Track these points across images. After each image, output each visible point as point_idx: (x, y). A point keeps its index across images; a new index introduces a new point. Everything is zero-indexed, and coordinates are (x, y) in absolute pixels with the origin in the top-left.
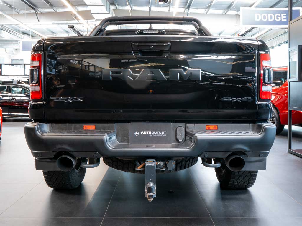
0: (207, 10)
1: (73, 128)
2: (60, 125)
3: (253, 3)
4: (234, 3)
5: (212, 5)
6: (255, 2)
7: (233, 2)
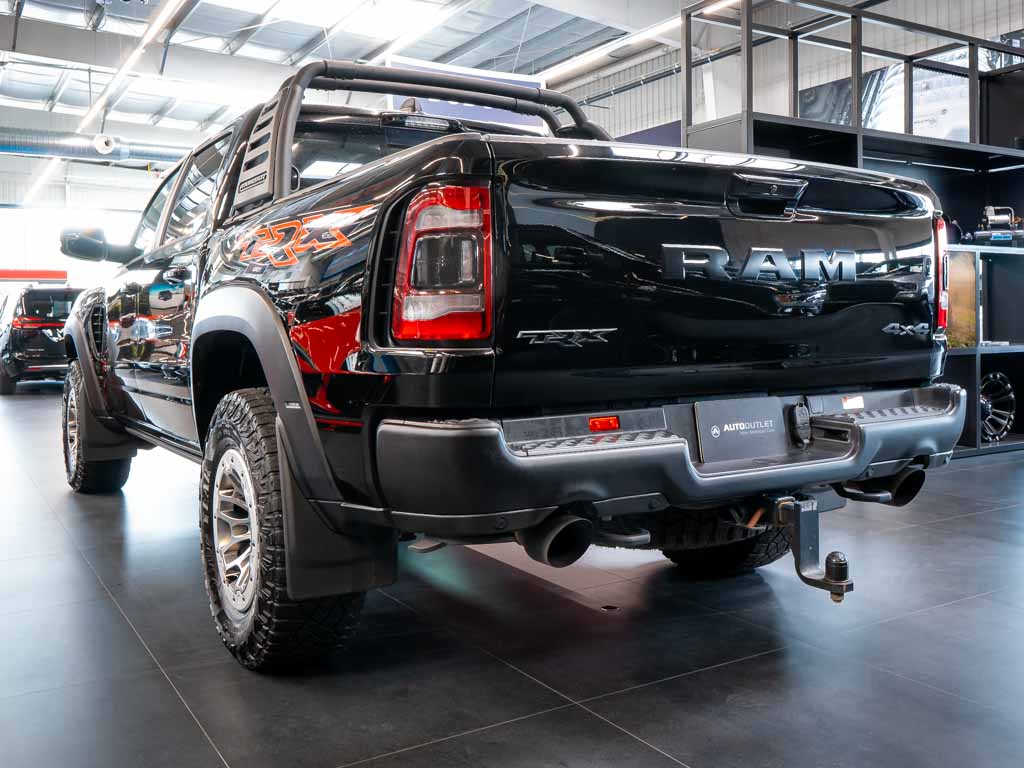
0: (234, 45)
1: (563, 430)
2: (528, 422)
3: (383, 42)
4: (331, 33)
5: (260, 30)
6: (391, 40)
7: (328, 31)
